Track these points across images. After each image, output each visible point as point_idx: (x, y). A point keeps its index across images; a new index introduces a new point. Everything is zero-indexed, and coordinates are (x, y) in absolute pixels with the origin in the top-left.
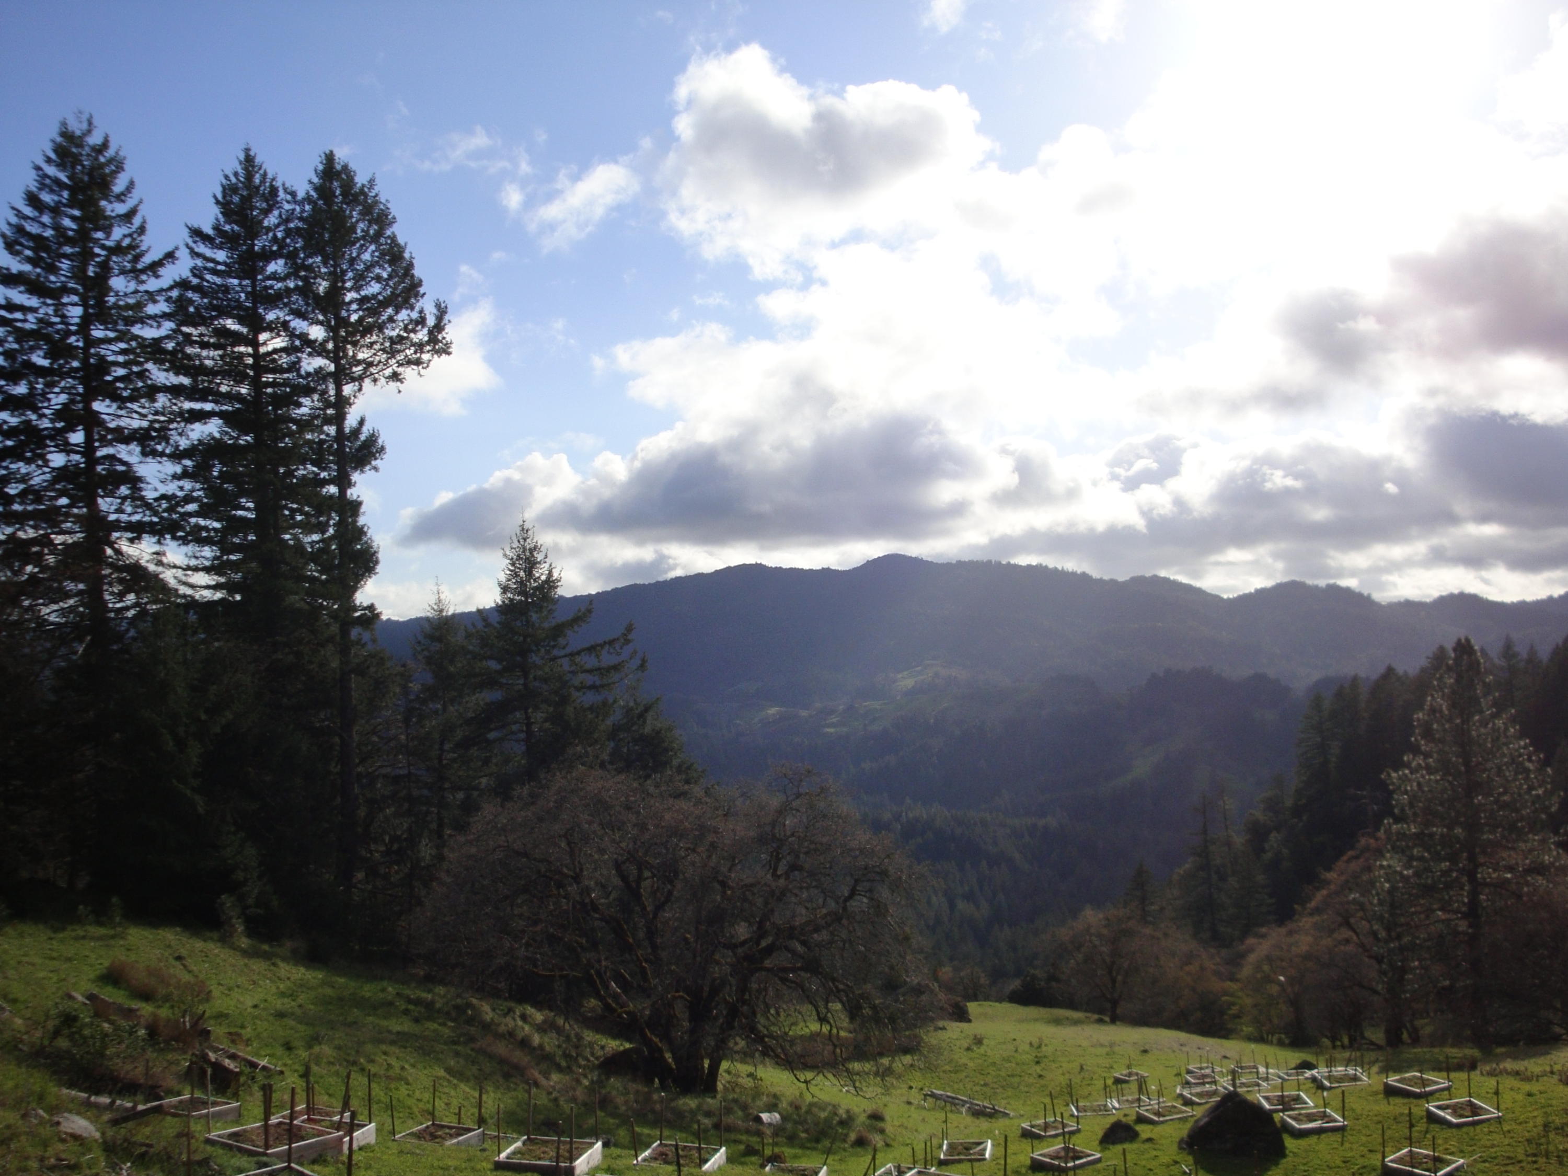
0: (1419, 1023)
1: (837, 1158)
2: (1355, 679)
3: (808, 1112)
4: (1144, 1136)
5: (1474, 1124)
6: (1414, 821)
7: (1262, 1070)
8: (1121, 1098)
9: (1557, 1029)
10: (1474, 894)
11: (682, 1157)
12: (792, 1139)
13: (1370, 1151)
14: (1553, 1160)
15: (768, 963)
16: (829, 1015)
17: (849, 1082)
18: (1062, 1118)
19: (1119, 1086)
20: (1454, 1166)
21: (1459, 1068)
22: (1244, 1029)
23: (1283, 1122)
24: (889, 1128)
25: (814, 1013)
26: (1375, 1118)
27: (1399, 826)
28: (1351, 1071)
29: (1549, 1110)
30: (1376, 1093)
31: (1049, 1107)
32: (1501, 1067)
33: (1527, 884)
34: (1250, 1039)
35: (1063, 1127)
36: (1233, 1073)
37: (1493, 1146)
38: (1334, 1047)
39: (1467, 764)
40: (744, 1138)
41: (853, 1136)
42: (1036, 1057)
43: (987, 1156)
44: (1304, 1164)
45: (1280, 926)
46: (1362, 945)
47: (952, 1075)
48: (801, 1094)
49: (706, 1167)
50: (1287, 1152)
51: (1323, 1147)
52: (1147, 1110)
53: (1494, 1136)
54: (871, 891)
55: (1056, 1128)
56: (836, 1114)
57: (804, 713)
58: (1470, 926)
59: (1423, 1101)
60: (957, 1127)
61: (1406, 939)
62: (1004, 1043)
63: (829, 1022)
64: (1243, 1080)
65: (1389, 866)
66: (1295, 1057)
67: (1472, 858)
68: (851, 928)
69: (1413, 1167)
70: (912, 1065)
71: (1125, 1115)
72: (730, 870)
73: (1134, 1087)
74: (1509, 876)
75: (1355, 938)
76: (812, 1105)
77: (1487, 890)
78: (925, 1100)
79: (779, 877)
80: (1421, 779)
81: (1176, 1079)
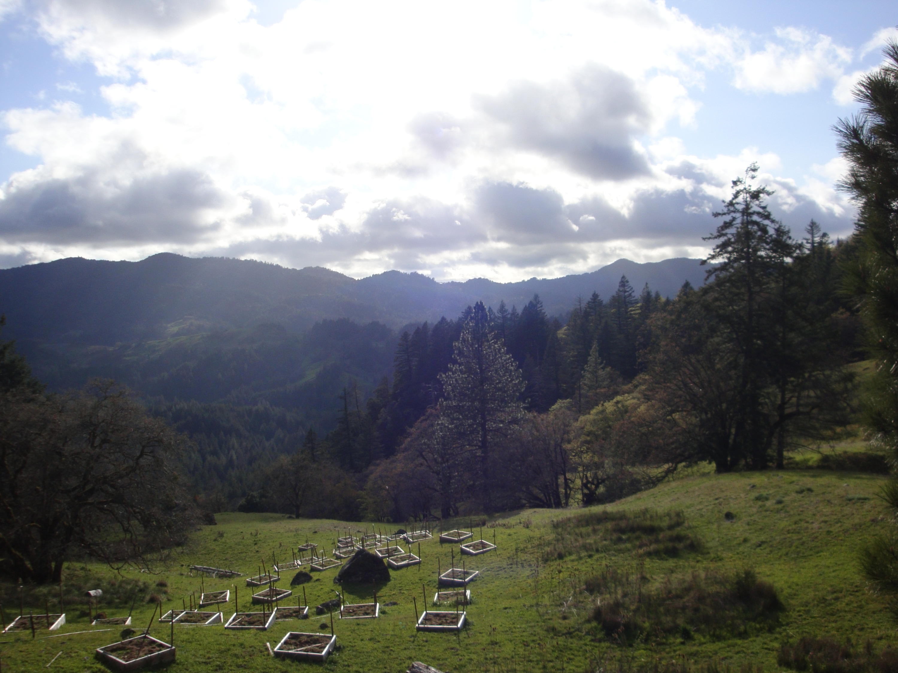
0: (458, 505)
1: (138, 611)
2: (425, 324)
3: (120, 586)
4: (315, 578)
5: (483, 553)
6: (454, 399)
7: (378, 536)
8: (302, 559)
9: (524, 502)
10: (484, 436)
11: (36, 623)
12: (110, 604)
13: (433, 573)
14: (520, 566)
15: (90, 500)
16: (130, 528)
17: (145, 566)
18: (269, 573)
19: (301, 553)
20: (474, 575)
21: (477, 525)
22: (369, 515)
23: (389, 563)
24: (169, 590)
25: (121, 527)
26: (435, 556)
27: (447, 402)
28: (423, 533)
29: (518, 541)
30: (436, 543)
31: (262, 568)
32: (497, 523)
33: (510, 429)
34: (373, 521)
35: (270, 578)
36: (362, 540)
37: (492, 563)
38: (416, 521)
39: (480, 368)
40: (79, 607)
41: (148, 598)
42: (255, 541)
43: (227, 599)
44: (400, 584)
45: (387, 459)
46: (429, 466)
47: (207, 556)
48: (115, 576)
49: (52, 627)
50: (391, 578)
51: (408, 573)
52: (316, 564)
53: (493, 557)
54: (152, 452)
55: (266, 579)
56: (137, 586)
57: (111, 349)
58: (482, 453)
59: (459, 544)
60: (210, 585)
61: (451, 462)
62: (236, 535)
63: (130, 532)
64: (368, 543)
65: (442, 423)
66: (395, 528)
67: (484, 417)
68: (142, 475)
69: (454, 578)
70: (182, 552)
71: (305, 568)
72: (64, 445)
73: (309, 552)
74: (501, 425)
75: (425, 463)
76: (122, 582)
77: (491, 434)
78: (191, 572)
79: (96, 447)
80: (458, 377)
81: (333, 546)
